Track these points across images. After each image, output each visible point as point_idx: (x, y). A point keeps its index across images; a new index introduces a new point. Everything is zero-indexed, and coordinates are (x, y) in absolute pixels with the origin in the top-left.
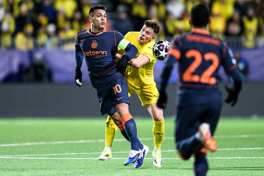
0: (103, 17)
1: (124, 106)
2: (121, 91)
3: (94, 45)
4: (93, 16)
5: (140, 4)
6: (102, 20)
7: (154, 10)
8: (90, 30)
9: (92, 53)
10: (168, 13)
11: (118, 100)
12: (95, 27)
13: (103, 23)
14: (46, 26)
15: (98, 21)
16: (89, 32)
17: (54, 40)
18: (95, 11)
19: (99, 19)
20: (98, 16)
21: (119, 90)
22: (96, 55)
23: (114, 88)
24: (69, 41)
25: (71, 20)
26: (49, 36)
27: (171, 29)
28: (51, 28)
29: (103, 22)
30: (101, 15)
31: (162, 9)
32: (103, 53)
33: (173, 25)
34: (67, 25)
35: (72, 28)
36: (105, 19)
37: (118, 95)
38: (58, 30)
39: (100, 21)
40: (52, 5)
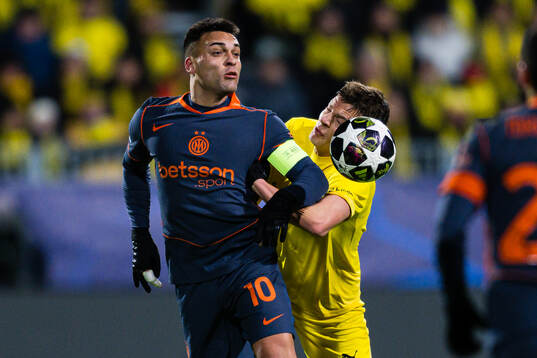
0: (232, 56)
1: (282, 344)
2: (273, 296)
3: (198, 146)
4: (196, 55)
5: (329, 35)
6: (228, 64)
7: (374, 53)
8: (186, 98)
9: (186, 172)
10: (419, 65)
11: (265, 323)
12: (205, 87)
13: (230, 75)
14: (26, 105)
15: (215, 68)
16: (184, 104)
17: (53, 151)
18: (203, 37)
19: (219, 62)
20: (215, 54)
21: (267, 293)
22: (201, 177)
23: (250, 286)
24: (100, 153)
25: (107, 86)
26: (36, 137)
27: (428, 113)
28: (43, 113)
29: (232, 69)
30: (225, 50)
31: (401, 52)
32: (223, 174)
33: (438, 104)
34: (94, 103)
35: (109, 111)
36: (237, 61)
37: (263, 310)
38: (66, 120)
39: (222, 68)
40: (46, 39)
